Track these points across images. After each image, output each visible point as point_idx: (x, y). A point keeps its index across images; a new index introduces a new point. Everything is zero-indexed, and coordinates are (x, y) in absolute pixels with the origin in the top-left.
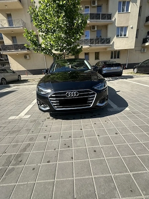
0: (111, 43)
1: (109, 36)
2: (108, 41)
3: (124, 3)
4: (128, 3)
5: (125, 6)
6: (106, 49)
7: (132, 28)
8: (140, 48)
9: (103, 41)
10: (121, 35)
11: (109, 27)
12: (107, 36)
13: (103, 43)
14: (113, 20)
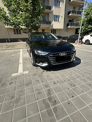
0: (51, 25)
1: (50, 20)
2: (50, 23)
3: (57, 1)
4: (60, 2)
5: (58, 3)
6: (48, 27)
7: (62, 17)
8: (65, 29)
9: (47, 23)
10: (57, 20)
11: (50, 15)
12: (49, 19)
13: (47, 24)
14: (52, 10)
